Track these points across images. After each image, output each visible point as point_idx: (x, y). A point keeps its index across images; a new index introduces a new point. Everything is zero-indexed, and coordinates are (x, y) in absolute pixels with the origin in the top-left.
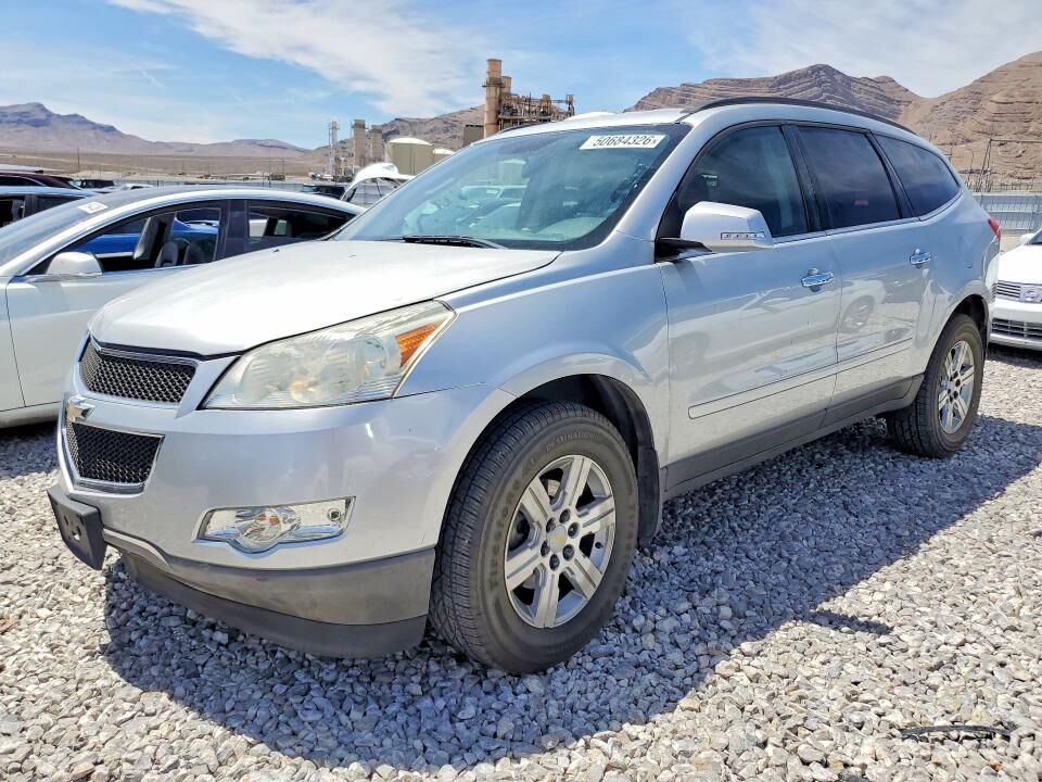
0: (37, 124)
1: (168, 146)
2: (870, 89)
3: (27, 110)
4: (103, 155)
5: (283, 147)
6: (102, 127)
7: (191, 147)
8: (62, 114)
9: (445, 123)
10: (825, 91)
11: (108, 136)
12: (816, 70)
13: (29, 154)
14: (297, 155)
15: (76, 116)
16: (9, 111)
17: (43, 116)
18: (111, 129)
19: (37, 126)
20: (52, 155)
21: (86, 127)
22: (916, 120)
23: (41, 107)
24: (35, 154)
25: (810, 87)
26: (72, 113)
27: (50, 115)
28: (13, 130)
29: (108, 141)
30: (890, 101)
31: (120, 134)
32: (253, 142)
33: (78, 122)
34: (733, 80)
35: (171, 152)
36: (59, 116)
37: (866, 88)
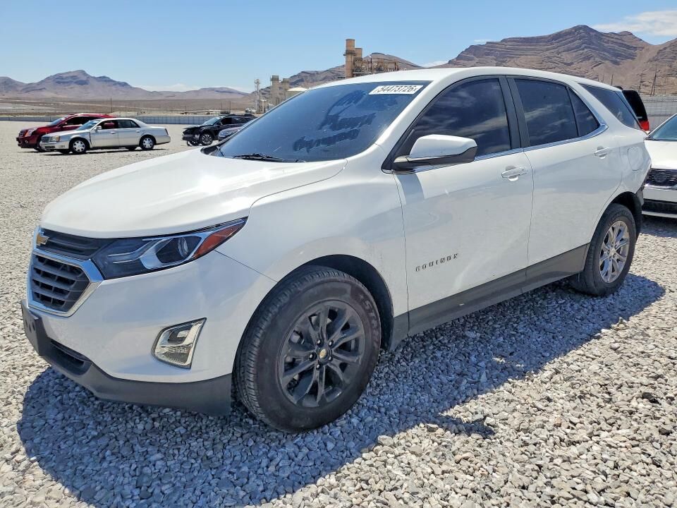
0: (82, 83)
1: (160, 93)
2: (615, 40)
3: (75, 74)
4: (121, 101)
5: (230, 92)
6: (120, 84)
7: (174, 94)
8: (96, 76)
9: (333, 73)
10: (584, 43)
11: (124, 89)
12: (577, 29)
13: (78, 102)
14: (240, 96)
15: (104, 77)
16: (64, 76)
17: (84, 78)
18: (125, 84)
19: (82, 84)
20: (92, 102)
21: (111, 83)
22: (647, 60)
23: (83, 73)
24: (81, 102)
25: (573, 41)
26: (102, 76)
27: (89, 77)
28: (67, 87)
29: (124, 92)
30: (629, 47)
31: (131, 87)
32: (213, 90)
33: (106, 81)
34: (521, 38)
35: (162, 98)
36: (94, 78)
37: (612, 40)
